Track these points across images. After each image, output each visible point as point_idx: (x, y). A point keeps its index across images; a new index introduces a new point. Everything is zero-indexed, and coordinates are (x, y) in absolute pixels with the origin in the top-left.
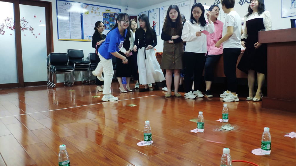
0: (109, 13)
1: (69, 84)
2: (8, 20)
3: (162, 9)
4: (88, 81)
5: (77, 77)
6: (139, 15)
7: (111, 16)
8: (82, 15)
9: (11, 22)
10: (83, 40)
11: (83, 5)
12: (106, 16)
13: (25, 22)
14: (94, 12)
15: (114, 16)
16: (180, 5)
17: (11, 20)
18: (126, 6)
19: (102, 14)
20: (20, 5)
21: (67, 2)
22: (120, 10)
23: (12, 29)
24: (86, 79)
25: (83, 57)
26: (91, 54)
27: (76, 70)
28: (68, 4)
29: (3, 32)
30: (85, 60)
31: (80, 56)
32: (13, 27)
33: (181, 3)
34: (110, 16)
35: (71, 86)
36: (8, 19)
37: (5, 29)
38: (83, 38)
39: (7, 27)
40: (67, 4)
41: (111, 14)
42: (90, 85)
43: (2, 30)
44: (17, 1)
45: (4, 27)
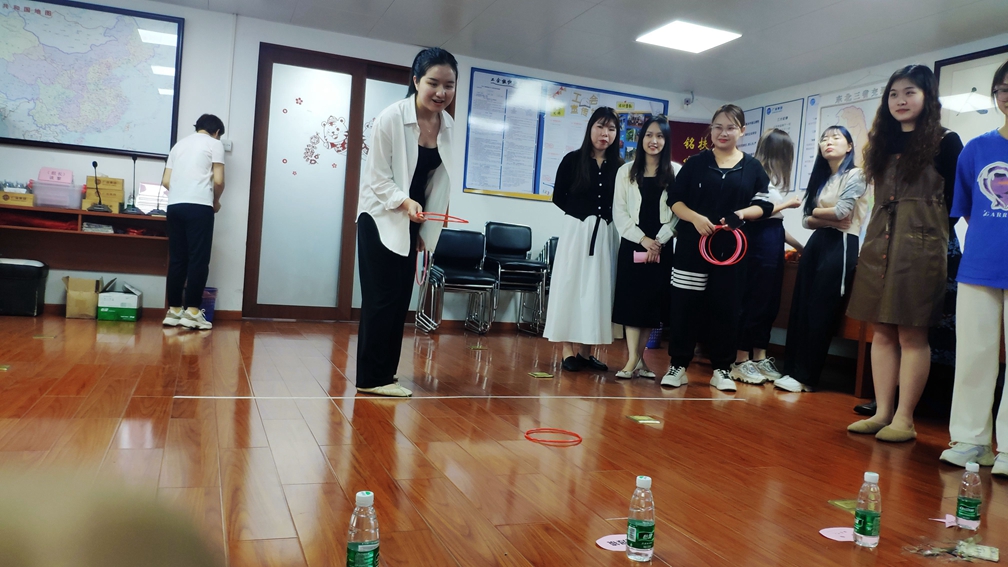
0: (627, 114)
1: (478, 326)
2: (331, 124)
3: (813, 102)
4: (536, 324)
5: (503, 307)
7: (634, 124)
8: (541, 117)
9: (338, 129)
10: (536, 196)
11: (550, 85)
14: (579, 109)
17: (338, 124)
18: (686, 91)
20: (368, 80)
21: (502, 78)
22: (666, 103)
23: (339, 151)
24: (529, 320)
25: (529, 249)
27: (503, 287)
28: (504, 82)
29: (313, 158)
30: (533, 258)
31: (520, 244)
32: (343, 145)
34: (629, 123)
35: (482, 334)
36: (331, 120)
37: (321, 149)
38: (536, 189)
39: (326, 144)
40: (501, 82)
41: (633, 118)
43: (313, 152)
44: (361, 70)
45: (318, 142)
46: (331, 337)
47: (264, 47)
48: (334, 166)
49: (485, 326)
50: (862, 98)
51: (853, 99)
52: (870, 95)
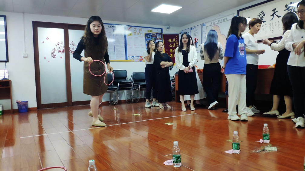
0: (151, 33)
1: (114, 102)
2: (59, 45)
3: (204, 25)
4: (132, 100)
5: (121, 95)
6: (180, 33)
8: (125, 36)
9: (61, 46)
10: (127, 61)
11: (127, 27)
12: (149, 37)
13: (74, 45)
14: (136, 33)
15: (156, 36)
16: (223, 20)
17: (61, 45)
18: (167, 25)
19: (144, 35)
20: (69, 30)
21: (111, 25)
22: (162, 29)
23: (62, 53)
24: (129, 98)
25: (127, 77)
26: (134, 74)
27: (120, 90)
28: (112, 27)
29: (54, 56)
30: (128, 80)
31: (124, 76)
32: (63, 51)
33: (224, 18)
34: (152, 36)
35: (115, 105)
36: (59, 43)
37: (56, 53)
38: (126, 59)
39: (58, 51)
40: (111, 27)
41: (153, 35)
42: (133, 104)
43: (54, 54)
44: (66, 27)
45: (55, 51)
46: (67, 112)
47: (34, 23)
48: (61, 58)
49: (116, 102)
50: (218, 23)
51: (215, 23)
52: (220, 21)
